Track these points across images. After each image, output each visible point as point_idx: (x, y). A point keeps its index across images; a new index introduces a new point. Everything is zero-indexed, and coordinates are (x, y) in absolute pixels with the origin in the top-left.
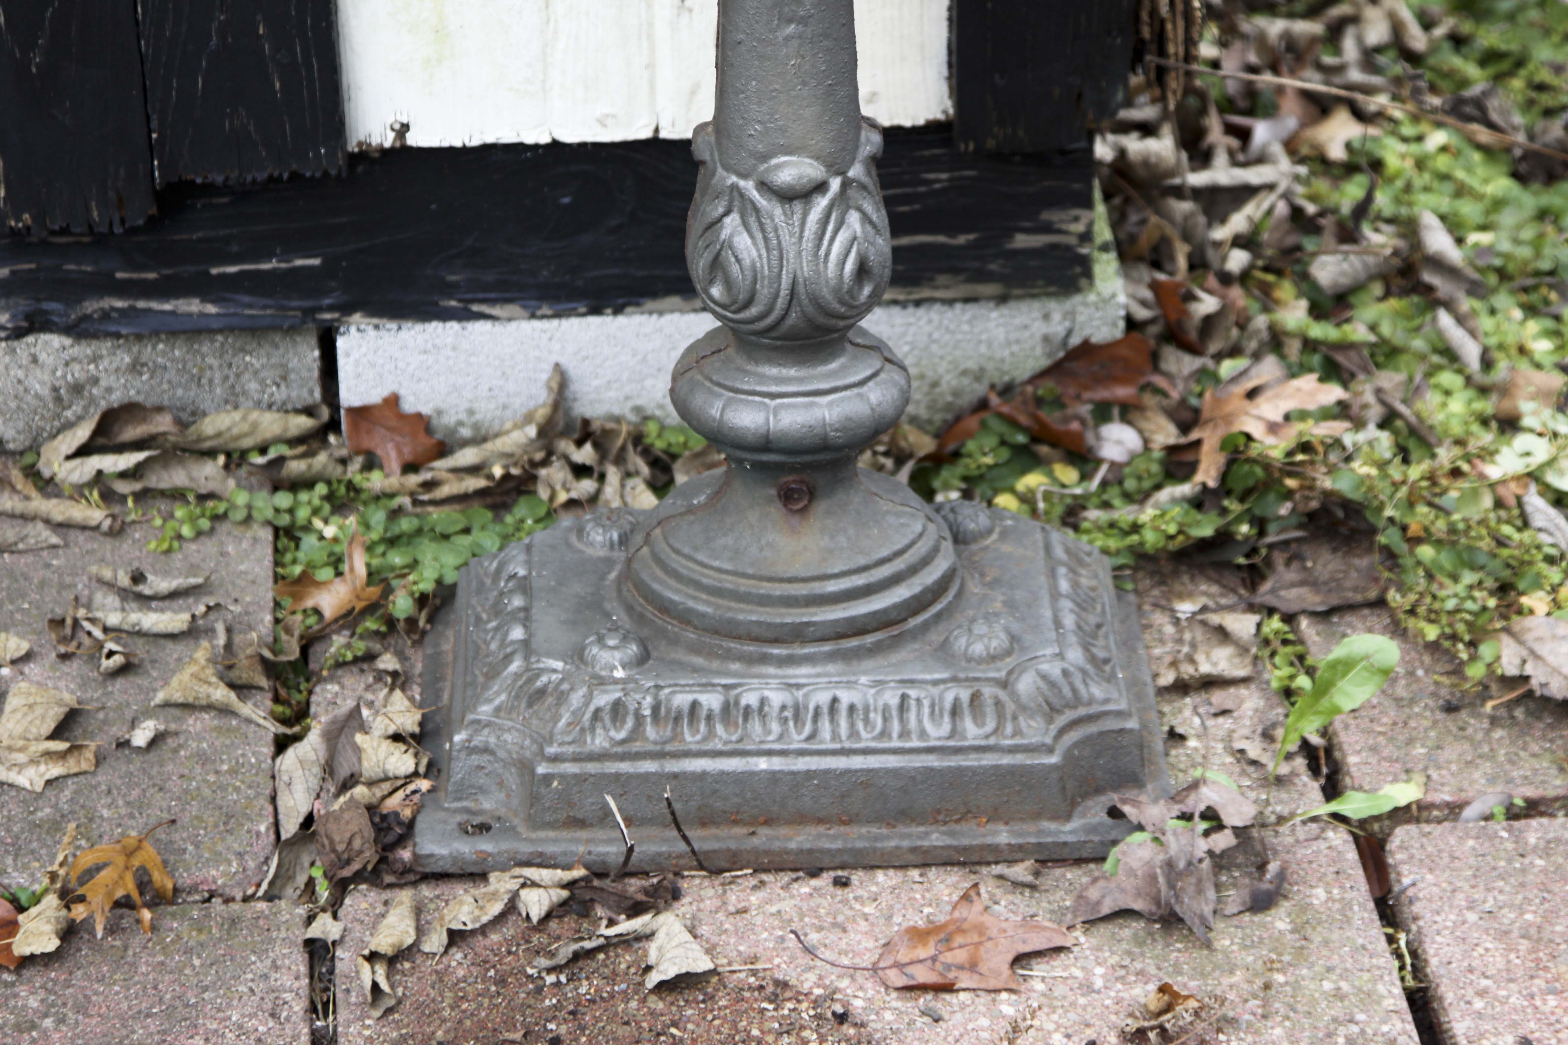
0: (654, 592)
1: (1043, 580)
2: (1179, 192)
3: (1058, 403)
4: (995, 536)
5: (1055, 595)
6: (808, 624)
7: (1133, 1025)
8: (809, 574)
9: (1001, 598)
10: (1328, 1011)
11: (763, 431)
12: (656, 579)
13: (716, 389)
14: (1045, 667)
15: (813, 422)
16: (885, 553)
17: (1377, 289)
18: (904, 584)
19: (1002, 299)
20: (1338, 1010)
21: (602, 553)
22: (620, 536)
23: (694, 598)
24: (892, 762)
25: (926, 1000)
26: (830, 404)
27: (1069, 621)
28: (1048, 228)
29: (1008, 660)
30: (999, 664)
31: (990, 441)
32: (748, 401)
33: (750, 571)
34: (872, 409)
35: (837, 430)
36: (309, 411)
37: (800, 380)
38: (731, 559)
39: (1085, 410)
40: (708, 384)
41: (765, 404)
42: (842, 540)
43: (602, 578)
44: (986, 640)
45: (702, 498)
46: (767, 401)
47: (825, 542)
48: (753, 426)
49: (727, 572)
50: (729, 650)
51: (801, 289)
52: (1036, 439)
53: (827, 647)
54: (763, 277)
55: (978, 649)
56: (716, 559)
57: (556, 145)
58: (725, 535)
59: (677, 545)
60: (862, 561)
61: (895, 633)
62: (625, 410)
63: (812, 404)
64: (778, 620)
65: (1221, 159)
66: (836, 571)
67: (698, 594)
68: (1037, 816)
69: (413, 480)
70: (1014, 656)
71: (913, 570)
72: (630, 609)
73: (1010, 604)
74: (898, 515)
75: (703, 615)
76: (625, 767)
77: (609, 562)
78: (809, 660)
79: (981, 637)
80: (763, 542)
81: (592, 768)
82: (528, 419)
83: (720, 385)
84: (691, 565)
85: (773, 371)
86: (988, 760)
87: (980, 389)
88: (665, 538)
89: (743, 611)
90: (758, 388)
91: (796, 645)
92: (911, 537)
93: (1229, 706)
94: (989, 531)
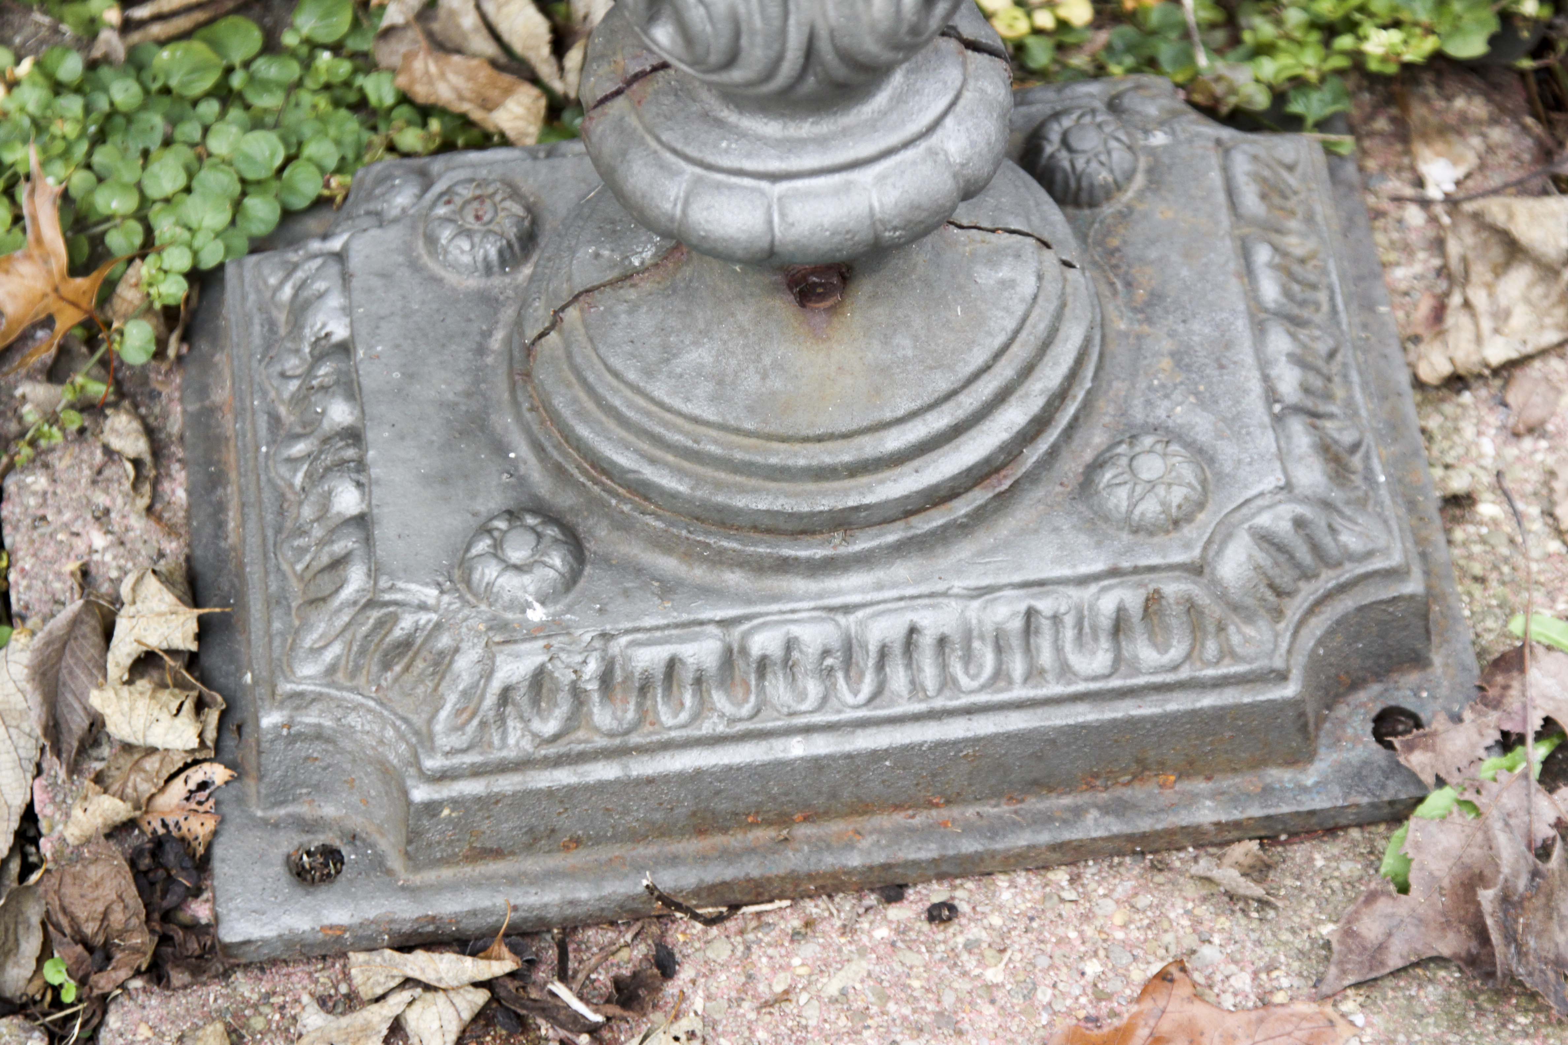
1: (1235, 286)
4: (1139, 180)
6: (856, 509)
8: (855, 426)
9: (1167, 345)
11: (765, 243)
12: (581, 415)
13: (669, 156)
14: (1264, 520)
15: (851, 225)
18: (1013, 400)
21: (473, 282)
23: (653, 461)
24: (1017, 722)
26: (881, 179)
27: (1288, 380)
29: (1201, 517)
30: (1188, 531)
32: (731, 187)
33: (749, 425)
34: (955, 176)
35: (895, 229)
37: (822, 142)
38: (714, 399)
40: (654, 144)
41: (763, 193)
42: (905, 345)
43: (481, 350)
44: (1161, 490)
45: (648, 254)
46: (764, 185)
47: (875, 352)
48: (743, 237)
49: (707, 424)
50: (722, 551)
51: (824, 46)
53: (892, 535)
54: (753, 33)
55: (1150, 508)
56: (688, 400)
58: (696, 343)
59: (615, 360)
60: (942, 384)
61: (1005, 486)
63: (847, 187)
64: (805, 508)
66: (900, 413)
67: (658, 453)
70: (1210, 507)
71: (1027, 371)
72: (538, 448)
73: (1182, 357)
74: (993, 259)
75: (674, 496)
76: (564, 777)
77: (488, 303)
78: (864, 560)
79: (1152, 485)
80: (767, 361)
81: (506, 784)
83: (675, 152)
84: (641, 402)
88: (591, 340)
89: (742, 490)
90: (749, 165)
91: (838, 537)
93: (1535, 414)
94: (1129, 176)
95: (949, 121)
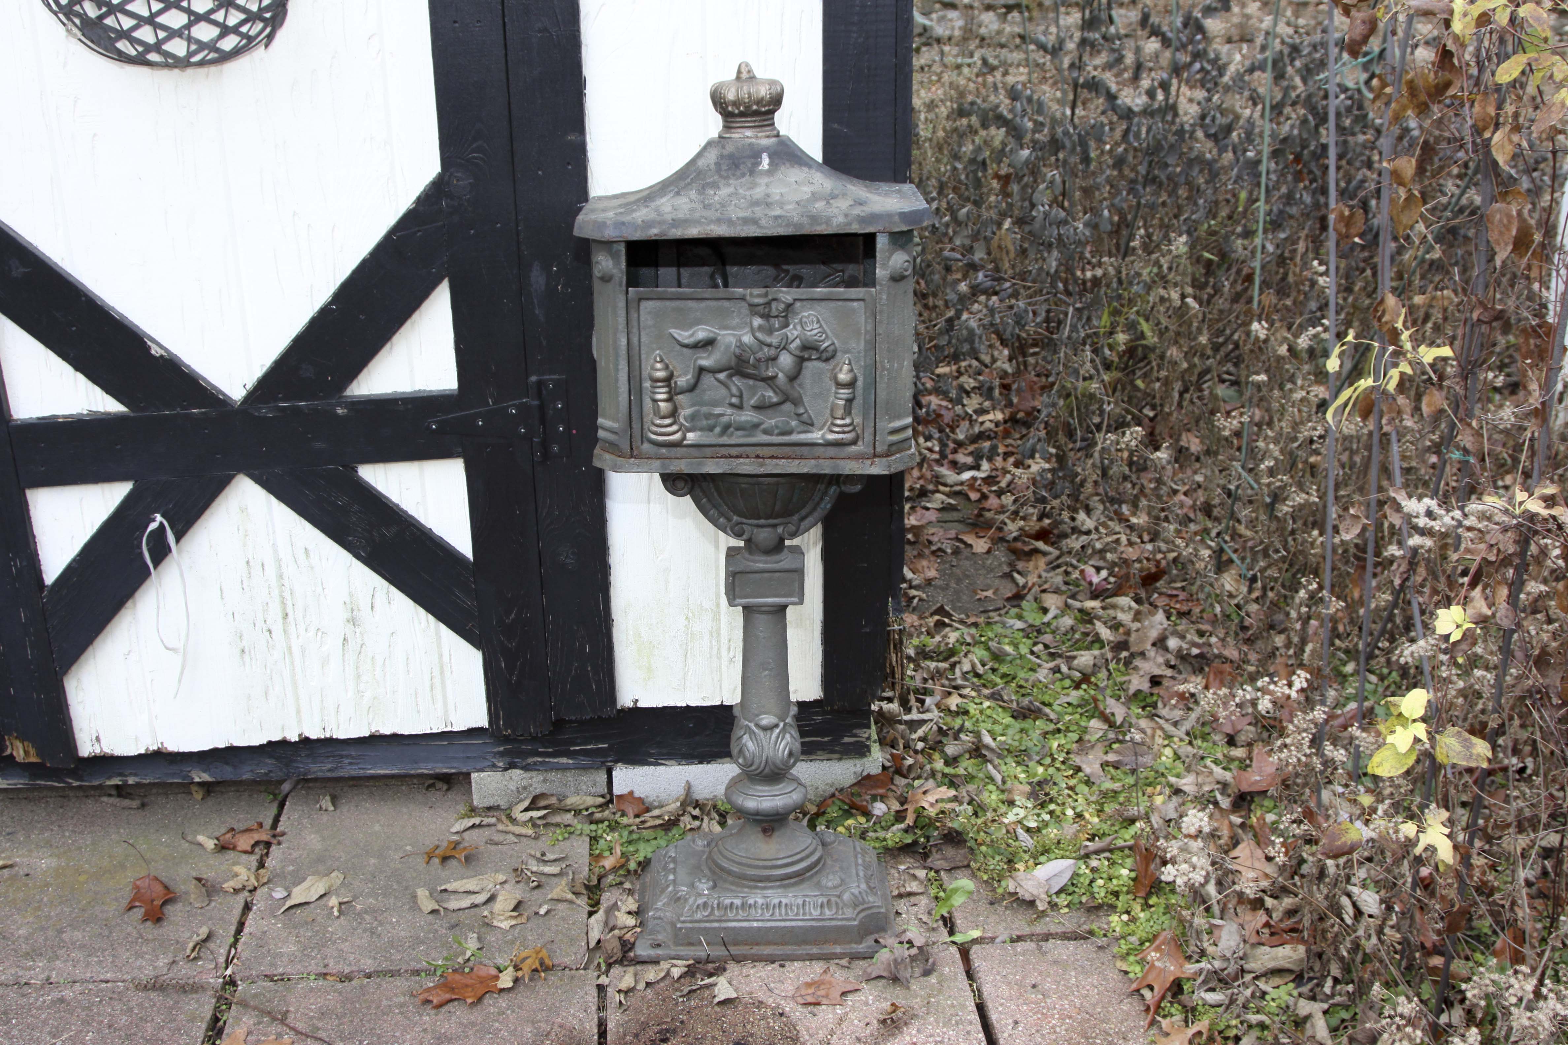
0: (718, 864)
1: (853, 859)
2: (900, 722)
3: (859, 795)
4: (836, 843)
5: (857, 864)
6: (772, 876)
7: (882, 1017)
8: (773, 858)
9: (838, 866)
10: (949, 1012)
11: (756, 809)
12: (719, 859)
13: (740, 794)
14: (853, 891)
15: (773, 806)
16: (798, 851)
17: (967, 756)
18: (805, 862)
19: (840, 759)
20: (952, 1011)
21: (701, 849)
22: (708, 842)
24: (800, 923)
25: (810, 1008)
26: (780, 800)
27: (861, 874)
28: (855, 736)
29: (840, 888)
30: (837, 890)
31: (836, 809)
32: (751, 798)
33: (751, 857)
34: (794, 801)
35: (781, 808)
36: (603, 796)
37: (770, 791)
38: (745, 853)
39: (868, 797)
40: (737, 792)
41: (757, 800)
42: (783, 846)
43: (701, 858)
44: (833, 881)
45: (737, 829)
46: (757, 798)
47: (778, 847)
48: (753, 807)
49: (743, 857)
50: (744, 884)
51: (769, 761)
52: (851, 808)
53: (778, 884)
54: (756, 756)
55: (830, 884)
56: (740, 852)
57: (688, 707)
58: (743, 844)
59: (727, 847)
60: (792, 854)
61: (802, 879)
62: (710, 797)
63: (774, 800)
64: (761, 874)
65: (914, 710)
66: (782, 857)
67: (733, 865)
68: (850, 942)
69: (638, 820)
70: (842, 887)
71: (808, 857)
72: (710, 869)
73: (841, 868)
74: (803, 836)
75: (735, 872)
76: (708, 925)
77: (703, 852)
78: (771, 888)
79: (831, 880)
80: (756, 846)
81: (696, 925)
82: (677, 800)
83: (741, 792)
84: (731, 854)
85: (760, 788)
86: (834, 923)
87: (833, 790)
88: (724, 844)
89: (748, 871)
90: (755, 794)
91: (767, 883)
92: (807, 845)
94: (834, 842)
95: (793, 793)
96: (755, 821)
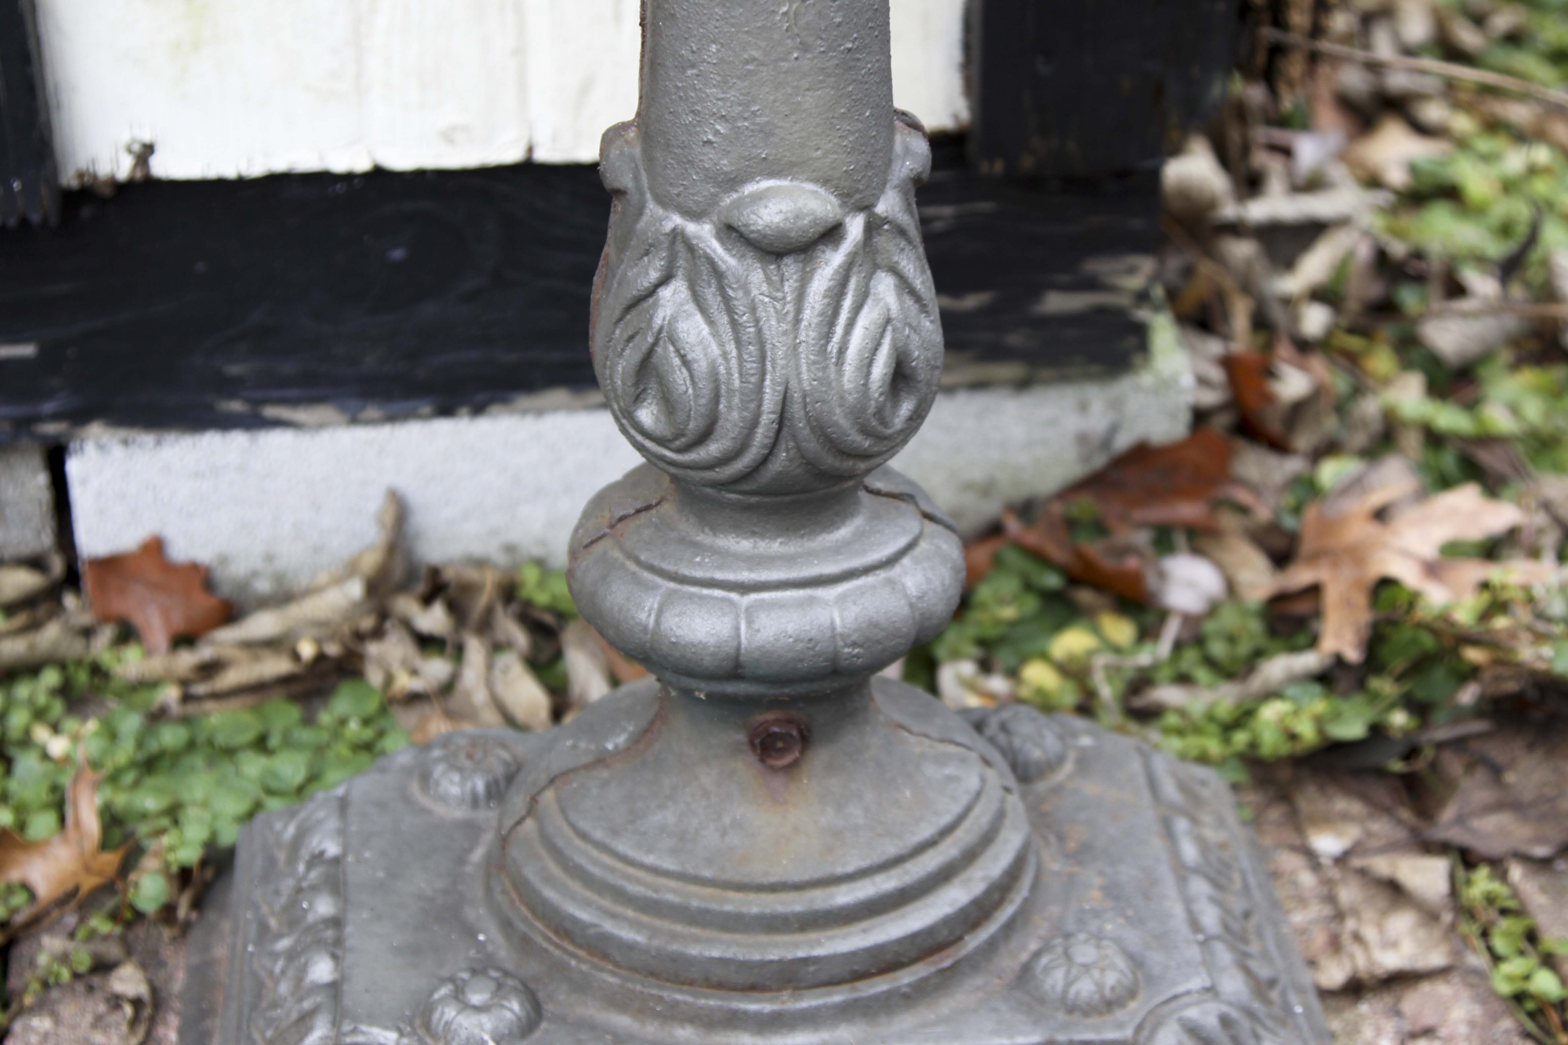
0: (545, 902)
1: (1157, 845)
2: (1236, 229)
3: (1100, 529)
4: (1068, 767)
5: (1182, 871)
6: (806, 961)
8: (806, 877)
9: (1097, 881)
11: (730, 649)
12: (549, 880)
13: (647, 575)
14: (1192, 1013)
15: (813, 633)
16: (926, 832)
18: (957, 881)
19: (1023, 385)
21: (460, 813)
22: (488, 787)
23: (613, 916)
26: (842, 599)
27: (1210, 918)
28: (1092, 284)
29: (1133, 1005)
30: (1120, 1014)
31: (1008, 585)
32: (702, 597)
33: (707, 873)
34: (911, 605)
35: (854, 644)
36: (36, 563)
37: (790, 560)
38: (674, 852)
39: (1142, 538)
40: (632, 567)
41: (731, 602)
42: (856, 813)
43: (461, 860)
44: (1096, 974)
45: (621, 739)
46: (734, 596)
47: (828, 817)
48: (712, 641)
49: (667, 874)
50: (675, 1004)
51: (796, 410)
52: (1074, 580)
53: (838, 996)
54: (731, 392)
55: (1085, 988)
56: (650, 851)
57: (379, 174)
58: (662, 807)
59: (584, 825)
60: (891, 849)
61: (947, 963)
62: (491, 549)
63: (812, 601)
64: (756, 957)
65: (1276, 185)
66: (850, 868)
67: (619, 909)
69: (187, 660)
70: (1141, 997)
71: (970, 856)
72: (506, 925)
73: (1112, 891)
74: (941, 760)
75: (631, 947)
77: (471, 829)
78: (810, 1019)
79: (1086, 968)
80: (727, 820)
82: (351, 569)
83: (652, 569)
84: (606, 859)
85: (744, 545)
87: (991, 509)
88: (563, 811)
89: (697, 940)
90: (719, 575)
91: (785, 994)
92: (964, 800)
93: (1428, 1019)
94: (1060, 759)
95: (906, 561)
96: (717, 700)
